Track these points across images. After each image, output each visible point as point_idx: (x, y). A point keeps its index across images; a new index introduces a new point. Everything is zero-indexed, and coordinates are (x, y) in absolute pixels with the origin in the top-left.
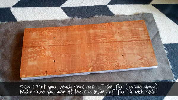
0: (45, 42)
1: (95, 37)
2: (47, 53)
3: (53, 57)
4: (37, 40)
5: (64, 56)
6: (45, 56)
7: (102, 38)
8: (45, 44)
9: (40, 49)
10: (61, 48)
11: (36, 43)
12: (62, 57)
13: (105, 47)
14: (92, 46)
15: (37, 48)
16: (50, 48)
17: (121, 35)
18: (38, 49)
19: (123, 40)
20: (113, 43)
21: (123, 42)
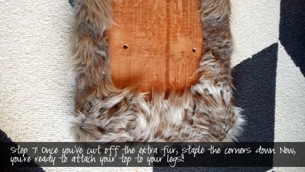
13: (154, 3)
17: (188, 57)
19: (173, 59)
20: (166, 28)
21: (165, 58)
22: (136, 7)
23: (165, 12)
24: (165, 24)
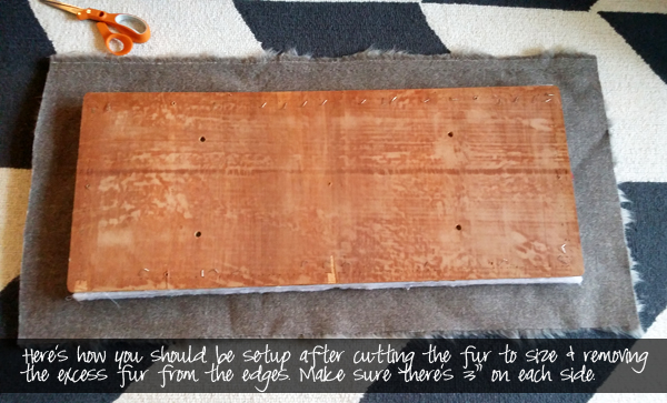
0: (163, 156)
1: (358, 146)
2: (170, 199)
3: (194, 220)
4: (134, 145)
5: (235, 217)
6: (161, 214)
7: (387, 151)
8: (163, 162)
9: (145, 183)
10: (228, 184)
11: (127, 155)
12: (229, 220)
13: (396, 191)
14: (346, 183)
15: (133, 177)
16: (182, 180)
17: (461, 143)
18: (136, 184)
19: (466, 164)
20: (427, 175)
21: (467, 175)
22: (406, 214)
23: (405, 176)
24: (422, 176)
